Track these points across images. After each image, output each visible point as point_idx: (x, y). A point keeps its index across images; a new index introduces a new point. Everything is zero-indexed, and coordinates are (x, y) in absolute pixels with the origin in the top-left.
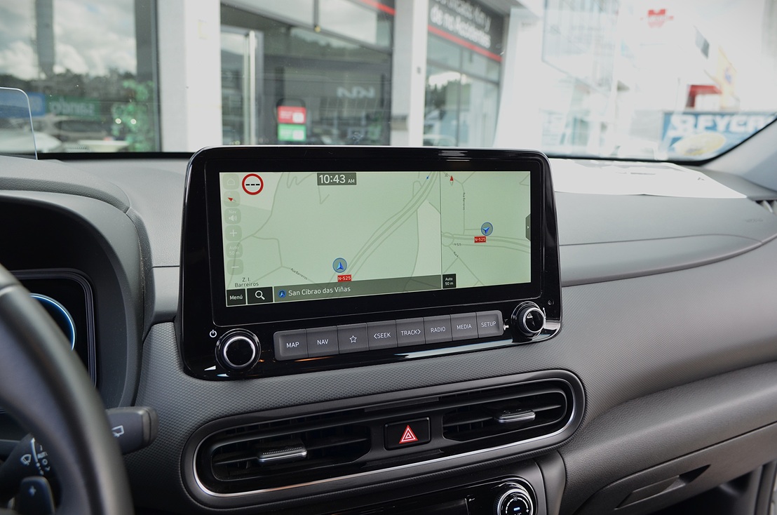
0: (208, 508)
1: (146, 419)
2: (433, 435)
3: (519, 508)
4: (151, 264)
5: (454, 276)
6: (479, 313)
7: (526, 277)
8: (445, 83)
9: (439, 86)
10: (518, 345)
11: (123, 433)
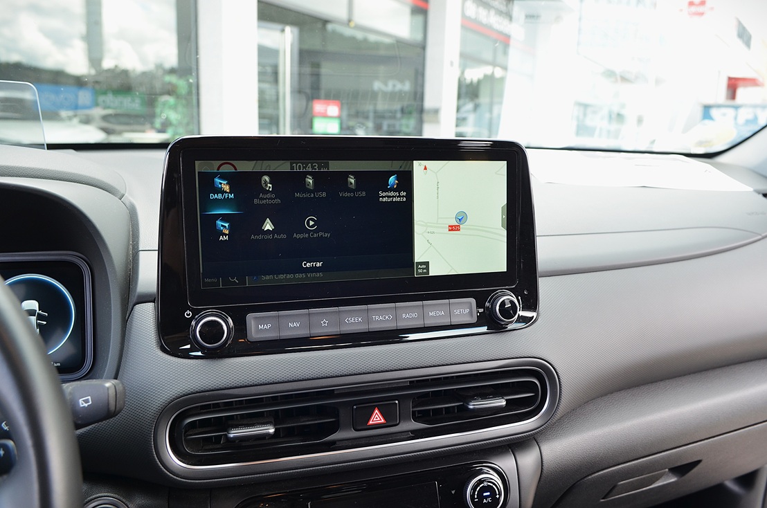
0: (180, 479)
1: (112, 392)
2: (403, 418)
3: (489, 494)
4: (138, 247)
5: (427, 264)
6: (452, 301)
7: (501, 266)
8: (481, 76)
9: (475, 80)
10: (491, 333)
11: (90, 403)
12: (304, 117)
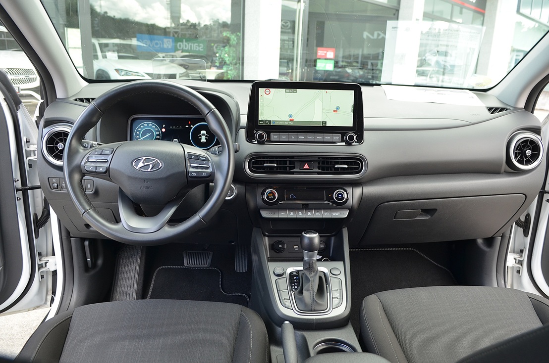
2: (314, 167)
4: (240, 113)
5: (326, 122)
6: (333, 134)
7: (351, 125)
10: (346, 145)
12: (310, 62)
